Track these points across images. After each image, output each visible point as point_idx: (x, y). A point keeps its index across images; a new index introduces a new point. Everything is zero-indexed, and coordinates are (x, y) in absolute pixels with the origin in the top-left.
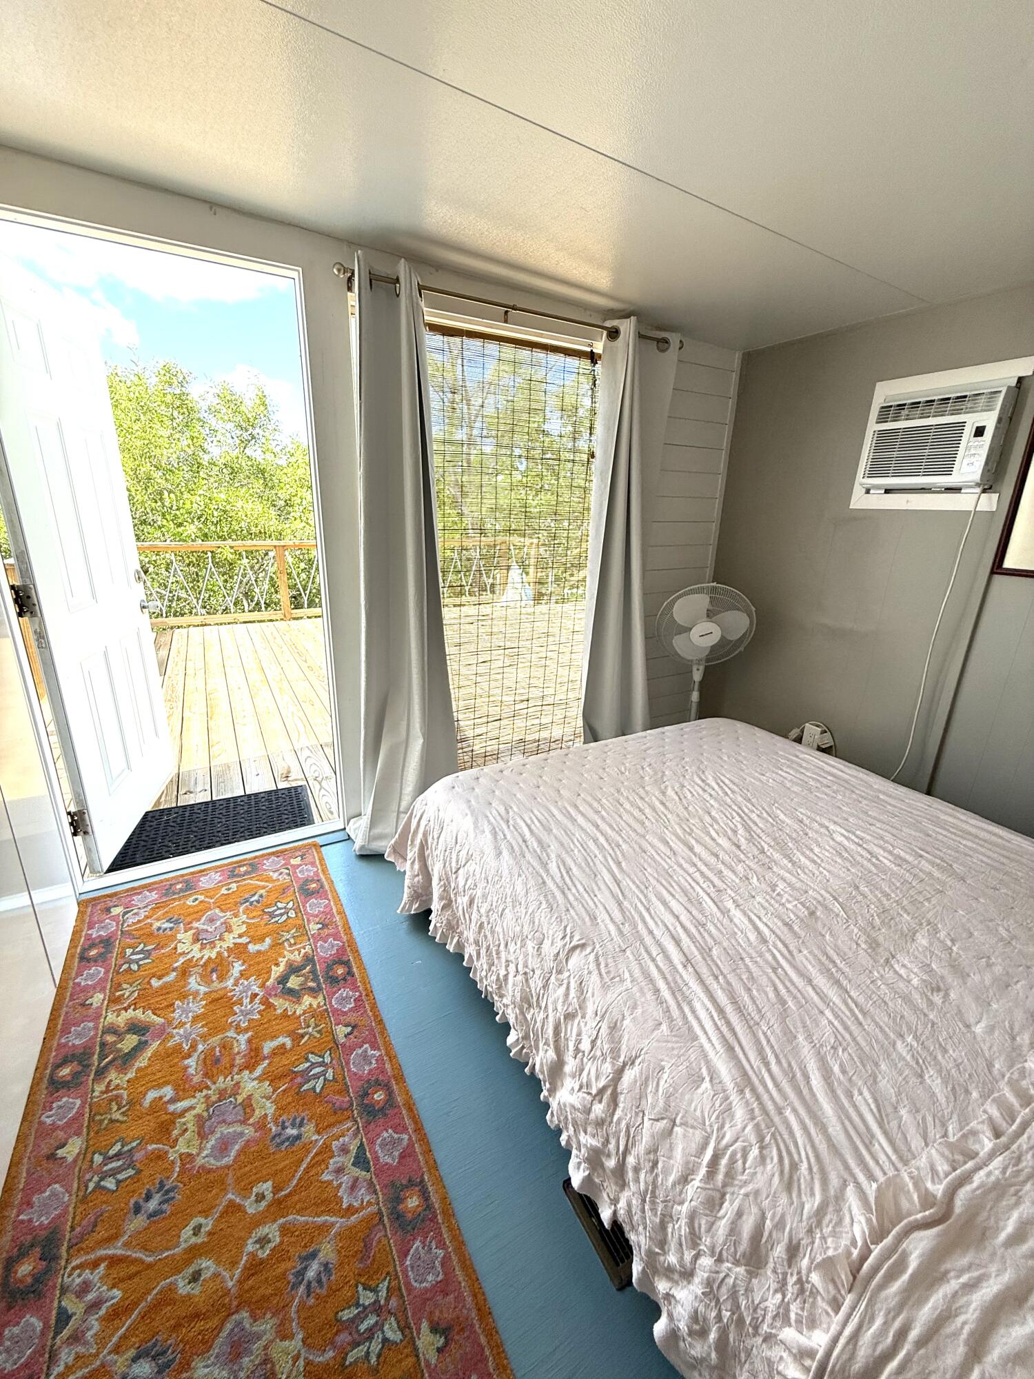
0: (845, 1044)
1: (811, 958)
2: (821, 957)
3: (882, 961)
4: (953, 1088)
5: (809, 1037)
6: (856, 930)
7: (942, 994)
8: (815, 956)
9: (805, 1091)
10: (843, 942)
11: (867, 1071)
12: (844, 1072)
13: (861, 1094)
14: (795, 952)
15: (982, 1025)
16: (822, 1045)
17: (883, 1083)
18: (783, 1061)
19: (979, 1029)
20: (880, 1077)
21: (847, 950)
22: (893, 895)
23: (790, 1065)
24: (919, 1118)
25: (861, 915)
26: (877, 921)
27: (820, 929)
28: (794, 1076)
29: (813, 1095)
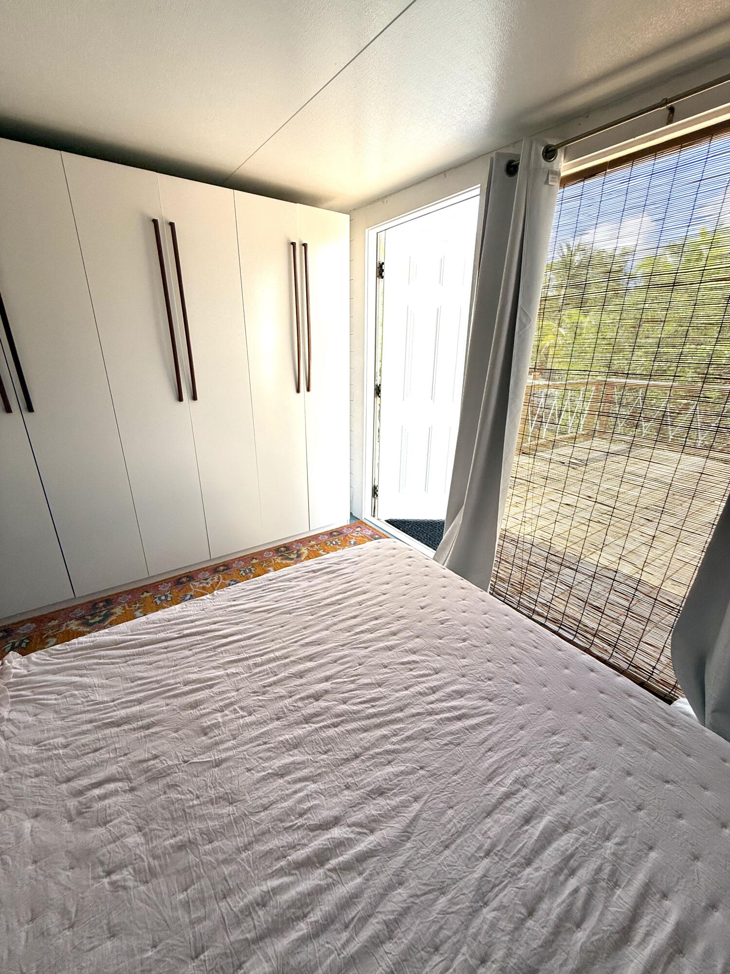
0: (86, 704)
1: (159, 710)
2: (156, 718)
3: (130, 772)
4: (15, 761)
5: (102, 686)
6: (170, 763)
7: (73, 812)
8: (158, 714)
9: (76, 672)
10: (163, 744)
11: (63, 709)
12: (72, 696)
13: (55, 699)
14: (168, 701)
15: (27, 831)
16: (93, 690)
17: (52, 716)
18: (97, 667)
19: (27, 825)
20: (55, 716)
21: (154, 743)
22: (208, 847)
23: (94, 669)
24: (21, 725)
25: (188, 781)
26: (174, 795)
27: (185, 731)
28: (87, 669)
29: (71, 675)
